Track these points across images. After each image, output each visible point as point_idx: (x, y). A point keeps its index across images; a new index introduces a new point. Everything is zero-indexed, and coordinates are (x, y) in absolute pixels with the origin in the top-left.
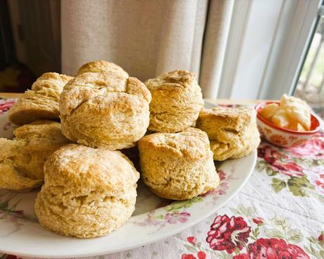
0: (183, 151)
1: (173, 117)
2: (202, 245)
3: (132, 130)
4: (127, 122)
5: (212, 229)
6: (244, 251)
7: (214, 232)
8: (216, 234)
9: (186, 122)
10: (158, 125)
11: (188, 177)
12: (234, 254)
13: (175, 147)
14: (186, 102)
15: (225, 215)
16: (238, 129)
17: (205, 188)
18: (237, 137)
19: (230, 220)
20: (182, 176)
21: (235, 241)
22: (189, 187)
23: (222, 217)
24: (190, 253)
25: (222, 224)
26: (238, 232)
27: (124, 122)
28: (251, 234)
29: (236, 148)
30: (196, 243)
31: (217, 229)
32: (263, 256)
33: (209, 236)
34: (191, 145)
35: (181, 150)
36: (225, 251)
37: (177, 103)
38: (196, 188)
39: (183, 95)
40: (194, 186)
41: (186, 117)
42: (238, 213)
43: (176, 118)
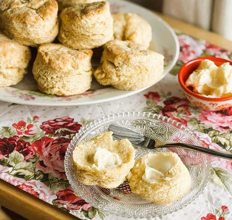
0: (50, 60)
1: (73, 37)
2: (38, 123)
3: (29, 36)
4: (25, 29)
5: (55, 120)
6: (55, 138)
7: (53, 122)
8: (53, 123)
9: (82, 44)
10: (63, 39)
11: (49, 79)
12: (47, 136)
13: (46, 56)
14: (81, 29)
15: (73, 119)
16: (116, 64)
17: (59, 92)
18: (114, 70)
19: (72, 122)
20: (45, 76)
21: (58, 132)
22: (48, 85)
23: (69, 118)
24: (26, 122)
25: (63, 121)
26: (67, 129)
27: (22, 28)
28: (72, 135)
29: (111, 78)
30: (36, 120)
31: (57, 122)
32: (61, 146)
33: (48, 122)
34: (57, 59)
35: (49, 60)
36: (45, 132)
37: (74, 28)
38: (52, 88)
39: (79, 23)
40: (51, 86)
41: (82, 40)
42: (83, 123)
43: (75, 39)
